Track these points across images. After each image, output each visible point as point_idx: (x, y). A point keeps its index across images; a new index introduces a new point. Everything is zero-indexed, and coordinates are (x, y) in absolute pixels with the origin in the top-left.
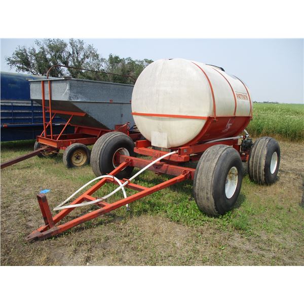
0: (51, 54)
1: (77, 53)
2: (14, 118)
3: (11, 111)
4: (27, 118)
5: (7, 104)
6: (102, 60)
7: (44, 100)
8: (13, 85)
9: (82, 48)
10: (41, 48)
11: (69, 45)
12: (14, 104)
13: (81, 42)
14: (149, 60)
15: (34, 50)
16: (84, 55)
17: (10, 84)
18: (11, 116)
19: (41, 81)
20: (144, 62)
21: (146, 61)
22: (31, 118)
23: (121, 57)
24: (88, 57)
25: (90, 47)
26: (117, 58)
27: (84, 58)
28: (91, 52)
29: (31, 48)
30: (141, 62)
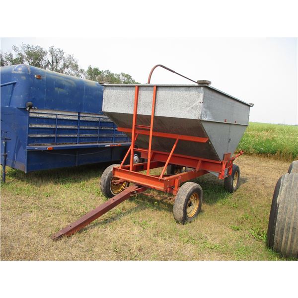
0: (29, 61)
1: (57, 63)
2: (57, 135)
3: (54, 127)
4: (72, 136)
5: (50, 116)
6: (82, 71)
7: (137, 115)
8: (61, 90)
9: (61, 58)
10: (19, 54)
11: (49, 53)
12: (59, 117)
13: (61, 52)
14: (126, 74)
15: (11, 55)
16: (65, 64)
17: (56, 89)
18: (54, 133)
19: (135, 86)
20: (121, 76)
21: (123, 75)
22: (76, 136)
23: (100, 70)
24: (67, 67)
25: (70, 57)
26: (96, 70)
27: (64, 68)
28: (71, 62)
29: (8, 54)
30: (118, 75)
